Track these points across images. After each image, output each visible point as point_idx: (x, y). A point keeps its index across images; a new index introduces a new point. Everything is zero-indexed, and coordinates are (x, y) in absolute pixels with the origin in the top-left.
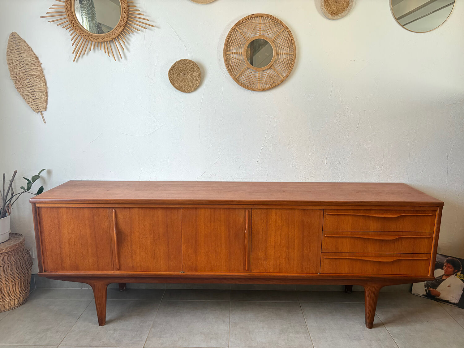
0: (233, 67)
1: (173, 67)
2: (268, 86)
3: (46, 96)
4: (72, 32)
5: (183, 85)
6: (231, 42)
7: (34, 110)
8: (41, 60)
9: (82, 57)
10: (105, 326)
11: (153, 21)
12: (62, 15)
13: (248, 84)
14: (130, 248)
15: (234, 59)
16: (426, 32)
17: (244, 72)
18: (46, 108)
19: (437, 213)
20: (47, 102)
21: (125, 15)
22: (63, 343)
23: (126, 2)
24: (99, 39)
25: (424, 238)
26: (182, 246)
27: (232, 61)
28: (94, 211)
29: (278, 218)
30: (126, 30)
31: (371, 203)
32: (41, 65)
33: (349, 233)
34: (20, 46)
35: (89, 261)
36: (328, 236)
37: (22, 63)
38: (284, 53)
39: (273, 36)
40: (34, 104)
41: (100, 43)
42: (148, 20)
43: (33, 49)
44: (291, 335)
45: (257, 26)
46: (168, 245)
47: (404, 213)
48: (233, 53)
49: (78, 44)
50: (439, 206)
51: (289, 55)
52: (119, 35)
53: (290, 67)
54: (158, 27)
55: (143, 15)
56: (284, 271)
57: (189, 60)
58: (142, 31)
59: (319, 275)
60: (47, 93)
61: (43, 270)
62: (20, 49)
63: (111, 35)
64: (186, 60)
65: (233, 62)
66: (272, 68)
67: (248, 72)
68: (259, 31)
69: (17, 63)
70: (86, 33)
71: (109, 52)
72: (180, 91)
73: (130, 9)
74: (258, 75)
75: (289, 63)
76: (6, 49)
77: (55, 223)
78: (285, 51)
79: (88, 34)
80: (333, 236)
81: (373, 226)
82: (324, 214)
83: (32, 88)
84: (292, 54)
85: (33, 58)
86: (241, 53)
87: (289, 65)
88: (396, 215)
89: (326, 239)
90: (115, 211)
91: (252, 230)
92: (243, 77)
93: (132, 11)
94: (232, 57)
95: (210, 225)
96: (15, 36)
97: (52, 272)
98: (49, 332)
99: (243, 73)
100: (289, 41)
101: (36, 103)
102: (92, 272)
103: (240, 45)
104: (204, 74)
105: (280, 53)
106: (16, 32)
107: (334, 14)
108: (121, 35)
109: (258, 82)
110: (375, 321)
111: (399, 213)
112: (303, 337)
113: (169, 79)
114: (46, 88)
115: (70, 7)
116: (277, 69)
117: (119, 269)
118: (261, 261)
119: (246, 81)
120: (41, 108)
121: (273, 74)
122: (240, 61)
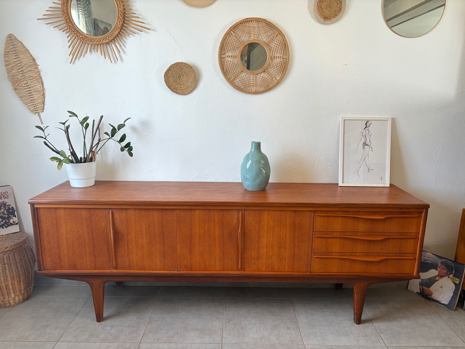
0: (228, 70)
1: (169, 70)
2: (262, 89)
3: (43, 97)
4: (68, 34)
5: (179, 87)
6: (225, 45)
7: (32, 111)
8: (38, 62)
9: (79, 58)
10: (103, 323)
11: (149, 24)
12: (58, 17)
13: (242, 87)
14: (126, 247)
15: (229, 62)
16: (416, 37)
17: (239, 75)
18: (43, 109)
19: (423, 215)
20: (44, 103)
21: (121, 18)
22: (62, 339)
23: (122, 5)
24: (96, 41)
25: (411, 238)
26: (178, 246)
27: (226, 64)
28: (91, 212)
29: (270, 219)
30: (122, 33)
31: (359, 205)
32: (39, 67)
33: (339, 234)
34: (17, 47)
35: (86, 260)
36: (318, 236)
37: (19, 65)
38: (278, 57)
39: (267, 40)
40: (32, 105)
41: (96, 45)
42: (143, 23)
43: (30, 51)
44: (282, 331)
45: (251, 30)
46: (164, 244)
47: (391, 215)
48: (227, 56)
49: (75, 46)
50: (426, 207)
51: (283, 58)
52: (115, 38)
53: (284, 70)
54: (154, 30)
55: (138, 18)
56: (276, 269)
57: (185, 63)
58: (138, 34)
59: (309, 273)
60: (44, 94)
61: (42, 269)
62: (17, 51)
63: (107, 38)
64: (181, 62)
65: (228, 65)
66: (266, 71)
67: (242, 75)
68: (253, 35)
69: (14, 65)
70: (82, 35)
71: (105, 54)
72: (175, 93)
73: (126, 12)
74: (252, 78)
75: (282, 66)
76: (3, 50)
77: (53, 223)
78: (278, 55)
79: (84, 37)
80: (324, 236)
81: (361, 227)
82: (315, 216)
83: (30, 89)
84: (286, 57)
85: (30, 59)
86: (236, 56)
87: (283, 68)
88: (383, 216)
89: (317, 239)
90: (112, 212)
91: (245, 230)
92: (238, 80)
93: (128, 14)
94: (227, 61)
95: (204, 226)
96: (12, 38)
97: (51, 271)
98: (48, 328)
99: (237, 76)
100: (283, 45)
101: (33, 104)
102: (90, 271)
103: (235, 48)
104: (199, 77)
105: (274, 57)
106: (13, 34)
107: (327, 18)
108: (117, 37)
109: (253, 85)
110: (363, 318)
111: (387, 215)
112: (294, 333)
113: (164, 82)
114: (43, 90)
115: (67, 9)
116: (271, 72)
117: (116, 268)
118: (254, 260)
119: (240, 84)
120: (38, 109)
121: (267, 77)
122: (234, 64)
